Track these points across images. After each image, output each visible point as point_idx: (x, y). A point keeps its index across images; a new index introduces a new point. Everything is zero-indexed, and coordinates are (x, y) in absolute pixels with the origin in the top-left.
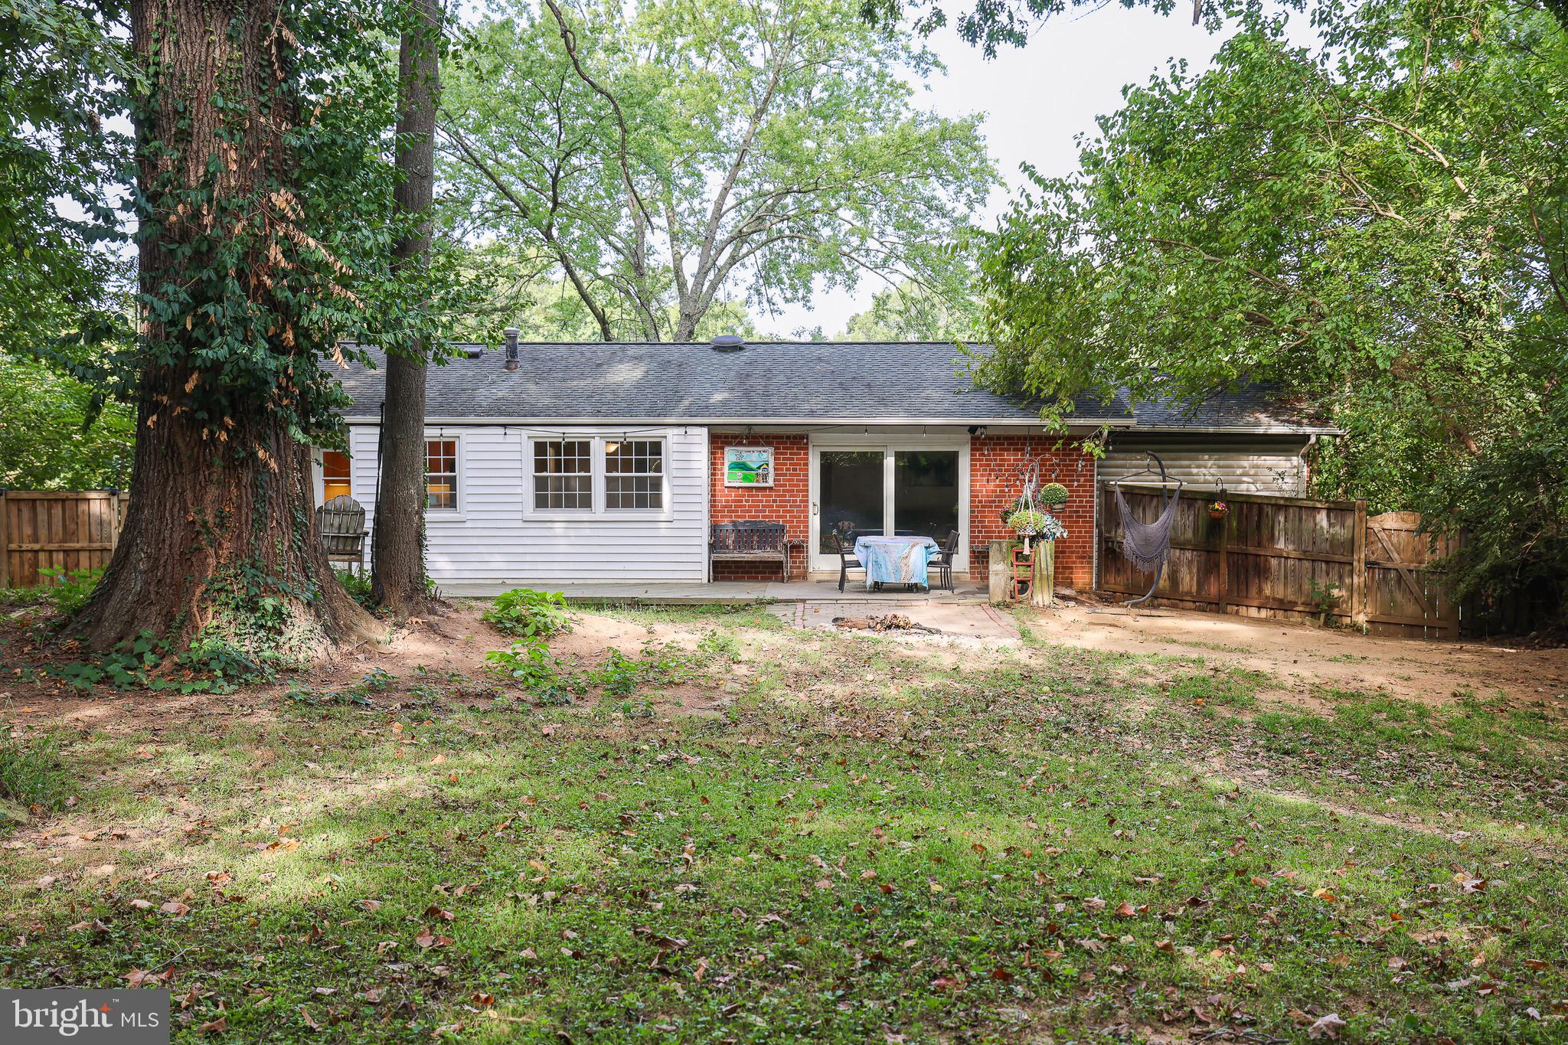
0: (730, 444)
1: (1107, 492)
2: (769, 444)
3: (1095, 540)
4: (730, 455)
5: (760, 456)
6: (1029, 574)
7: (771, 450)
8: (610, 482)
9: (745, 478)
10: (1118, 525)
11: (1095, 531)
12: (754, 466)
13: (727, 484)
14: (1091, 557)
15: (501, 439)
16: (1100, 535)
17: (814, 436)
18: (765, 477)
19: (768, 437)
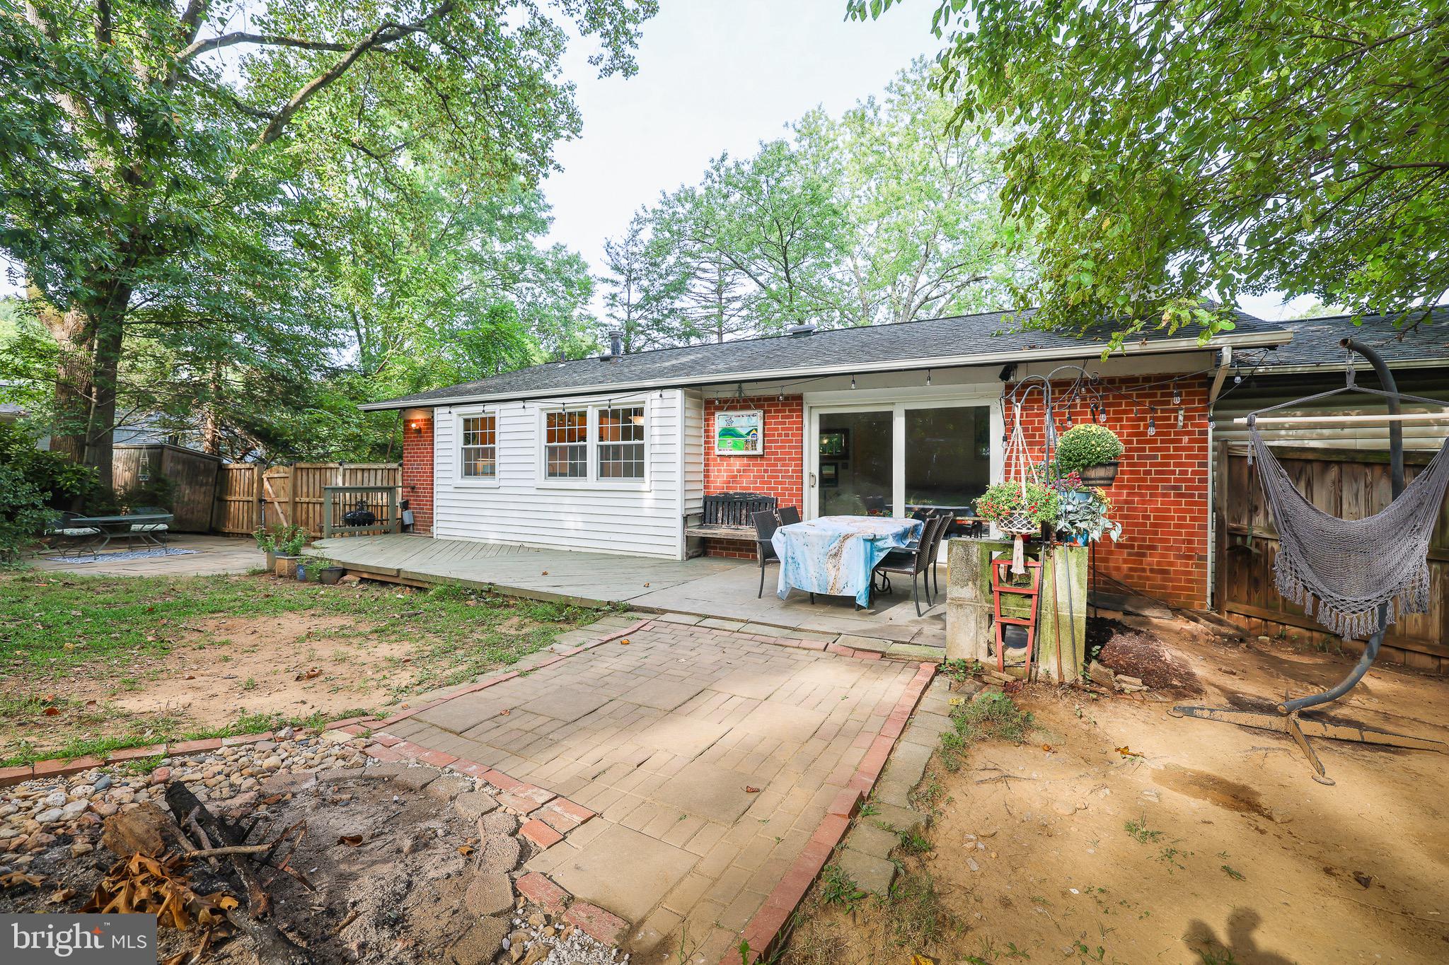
0: (720, 408)
1: (1231, 458)
2: (757, 407)
3: (1211, 536)
4: (720, 421)
5: (748, 421)
6: (1028, 612)
7: (760, 413)
8: (604, 451)
9: (735, 446)
10: (1254, 510)
11: (1210, 515)
12: (744, 432)
13: (717, 452)
14: (1205, 558)
15: (522, 412)
16: (1220, 524)
17: (811, 397)
18: (754, 443)
19: (759, 399)
